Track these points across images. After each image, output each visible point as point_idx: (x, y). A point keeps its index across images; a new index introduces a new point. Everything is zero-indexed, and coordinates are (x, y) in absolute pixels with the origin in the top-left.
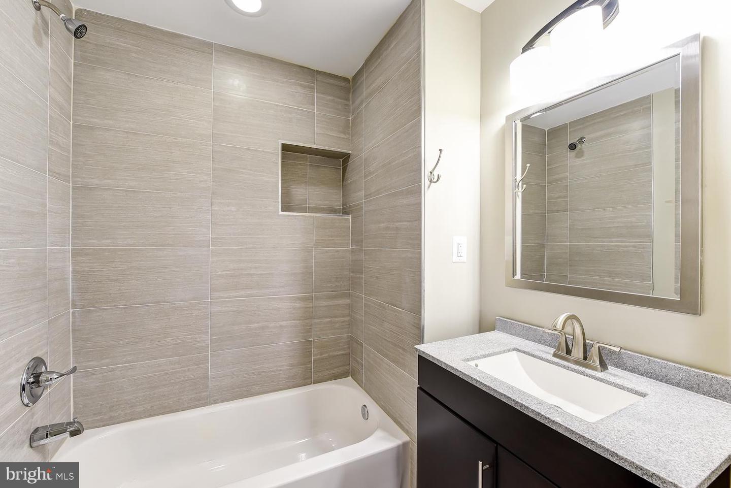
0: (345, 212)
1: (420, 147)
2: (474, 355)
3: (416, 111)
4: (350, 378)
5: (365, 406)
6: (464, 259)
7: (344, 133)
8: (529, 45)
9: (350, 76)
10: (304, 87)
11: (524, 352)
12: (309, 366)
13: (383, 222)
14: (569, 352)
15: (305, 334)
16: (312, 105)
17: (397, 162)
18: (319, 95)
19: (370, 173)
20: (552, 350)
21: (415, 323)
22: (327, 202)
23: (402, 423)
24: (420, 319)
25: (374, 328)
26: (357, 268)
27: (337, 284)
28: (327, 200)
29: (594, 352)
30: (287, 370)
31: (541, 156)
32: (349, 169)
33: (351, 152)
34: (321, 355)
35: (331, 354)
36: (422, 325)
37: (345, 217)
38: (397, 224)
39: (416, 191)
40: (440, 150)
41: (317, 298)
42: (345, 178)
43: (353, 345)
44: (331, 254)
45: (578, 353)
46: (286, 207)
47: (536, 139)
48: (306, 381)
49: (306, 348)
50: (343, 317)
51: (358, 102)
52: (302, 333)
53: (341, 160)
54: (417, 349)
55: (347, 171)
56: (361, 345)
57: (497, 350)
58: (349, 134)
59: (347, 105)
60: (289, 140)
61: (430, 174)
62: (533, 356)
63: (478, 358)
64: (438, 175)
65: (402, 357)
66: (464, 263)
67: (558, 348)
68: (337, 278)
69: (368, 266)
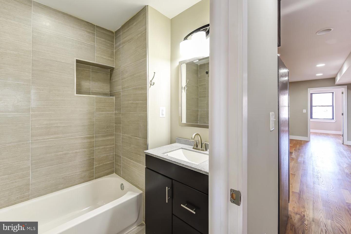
0: (111, 95)
1: (146, 70)
2: (166, 151)
3: (144, 55)
4: (114, 174)
5: (122, 184)
6: (164, 116)
7: (111, 58)
8: (186, 38)
9: (114, 31)
10: (89, 33)
11: (184, 149)
12: (93, 170)
13: (131, 101)
14: (197, 146)
15: (90, 155)
16: (94, 42)
17: (137, 75)
18: (97, 38)
19: (124, 78)
20: (192, 147)
21: (145, 143)
22: (102, 90)
23: (140, 186)
24: (147, 141)
25: (126, 148)
26: (118, 122)
27: (108, 129)
28: (101, 89)
29: (204, 145)
30: (80, 174)
31: (197, 75)
32: (113, 75)
33: (114, 67)
34: (99, 164)
35: (104, 163)
36: (147, 144)
37: (111, 97)
38: (137, 102)
39: (144, 88)
40: (154, 73)
41: (96, 137)
42: (111, 79)
43: (117, 158)
44: (104, 115)
45: (199, 146)
46: (79, 91)
47: (195, 68)
48: (91, 178)
49: (91, 162)
50: (111, 145)
51: (118, 44)
52: (88, 155)
53: (109, 70)
54: (145, 152)
55: (112, 75)
56: (120, 157)
57: (175, 149)
58: (113, 58)
59: (112, 44)
60: (81, 58)
61: (150, 81)
62: (187, 149)
63: (168, 152)
64: (154, 83)
65: (139, 158)
66: (164, 117)
67: (194, 146)
68: (107, 127)
69: (123, 120)
